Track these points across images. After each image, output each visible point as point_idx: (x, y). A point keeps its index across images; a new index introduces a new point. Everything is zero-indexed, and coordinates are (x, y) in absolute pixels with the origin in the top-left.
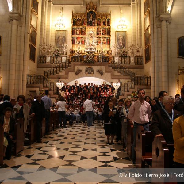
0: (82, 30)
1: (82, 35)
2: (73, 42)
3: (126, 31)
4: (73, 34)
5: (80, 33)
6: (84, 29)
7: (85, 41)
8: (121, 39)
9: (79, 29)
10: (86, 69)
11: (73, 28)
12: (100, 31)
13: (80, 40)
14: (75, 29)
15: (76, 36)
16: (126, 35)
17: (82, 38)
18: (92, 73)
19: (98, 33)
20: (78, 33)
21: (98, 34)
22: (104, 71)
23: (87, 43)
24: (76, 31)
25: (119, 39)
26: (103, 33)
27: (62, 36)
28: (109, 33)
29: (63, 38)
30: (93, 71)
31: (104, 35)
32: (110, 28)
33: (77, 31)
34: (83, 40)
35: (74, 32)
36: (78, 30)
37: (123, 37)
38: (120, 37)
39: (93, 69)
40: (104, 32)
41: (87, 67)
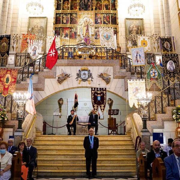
0: (71, 16)
3: (142, 19)
4: (56, 23)
5: (67, 21)
6: (74, 15)
7: (75, 33)
8: (135, 31)
10: (78, 72)
11: (57, 14)
12: (101, 18)
14: (60, 16)
15: (60, 25)
16: (143, 25)
17: (72, 28)
18: (90, 79)
19: (97, 20)
20: (65, 21)
23: (79, 35)
24: (61, 18)
25: (132, 31)
26: (105, 21)
27: (39, 26)
28: (114, 21)
29: (39, 30)
31: (107, 24)
32: (116, 14)
33: (63, 18)
34: (73, 32)
35: (57, 20)
36: (64, 16)
37: (138, 28)
38: (133, 27)
39: (91, 72)
40: (107, 20)
41: (79, 68)
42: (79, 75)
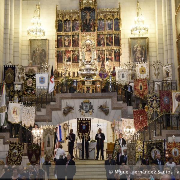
0: (73, 38)
1: (73, 46)
2: (59, 58)
3: (147, 38)
4: (58, 47)
6: (76, 37)
8: (139, 52)
9: (68, 36)
10: (81, 104)
11: (58, 36)
12: (103, 40)
13: (70, 55)
14: (61, 38)
15: (63, 49)
16: (148, 44)
17: (74, 51)
18: (91, 110)
19: (100, 42)
20: (67, 44)
21: (99, 44)
22: (110, 108)
23: (81, 60)
24: (63, 40)
25: (136, 51)
26: (108, 42)
27: (41, 49)
30: (91, 107)
31: (110, 45)
32: (119, 34)
33: (65, 40)
34: (75, 55)
35: (59, 43)
36: (66, 38)
37: (142, 48)
38: (137, 47)
39: (92, 104)
40: (110, 41)
41: (82, 101)
42: (81, 107)
